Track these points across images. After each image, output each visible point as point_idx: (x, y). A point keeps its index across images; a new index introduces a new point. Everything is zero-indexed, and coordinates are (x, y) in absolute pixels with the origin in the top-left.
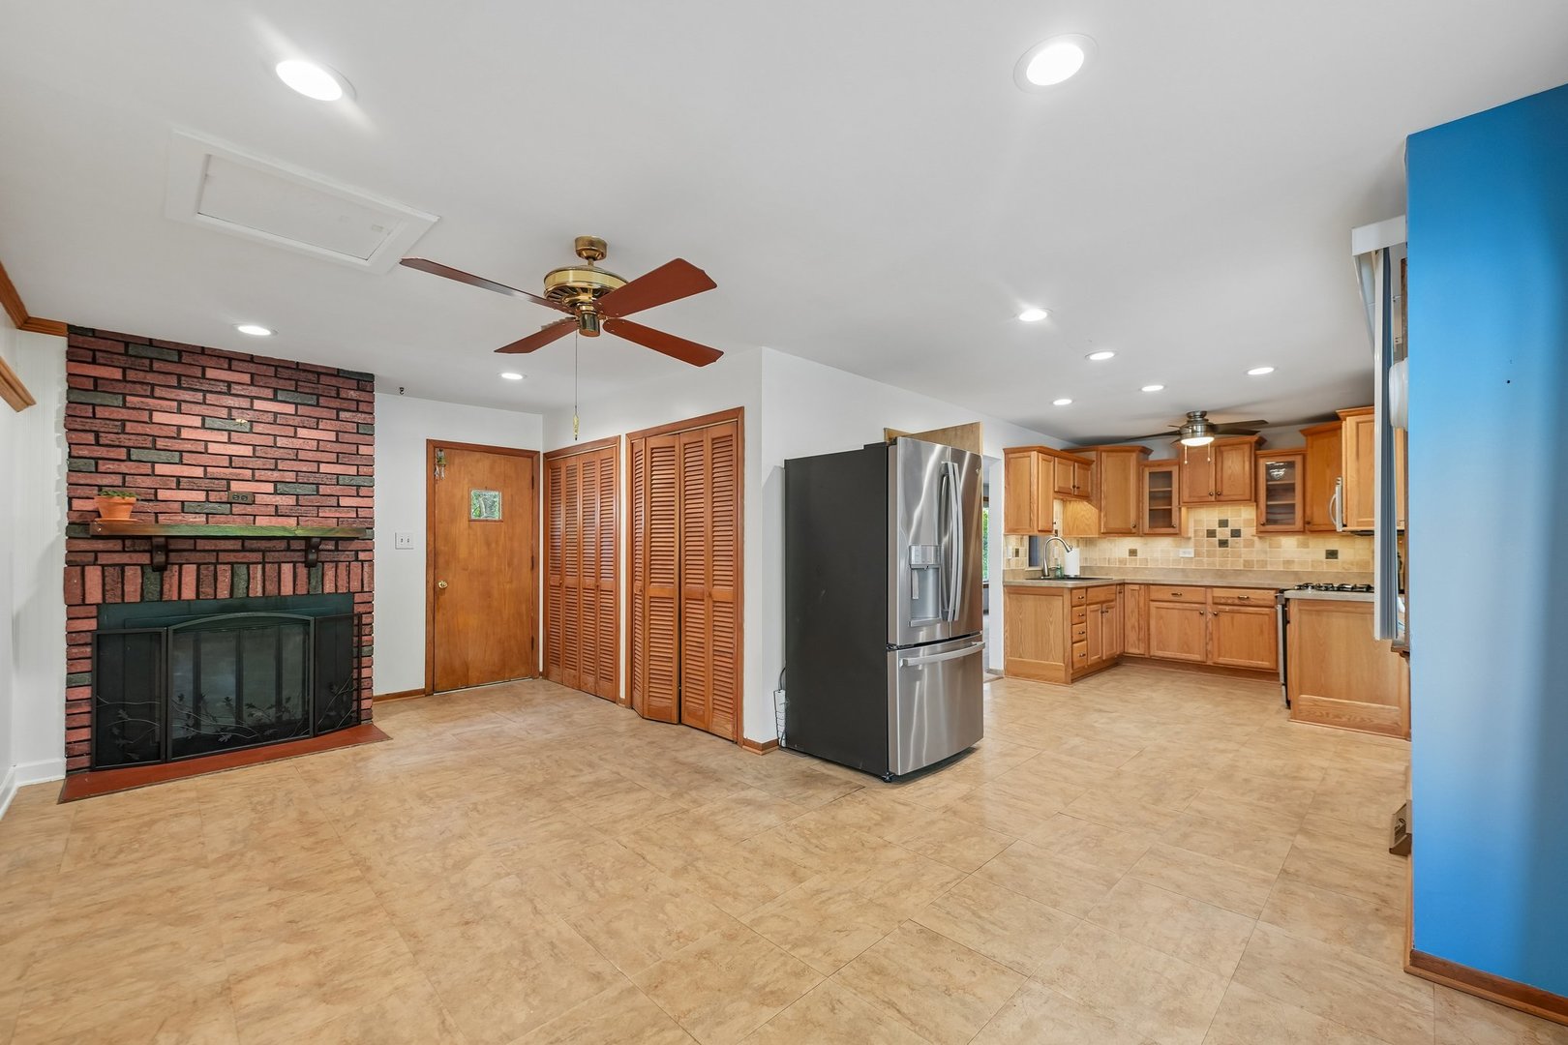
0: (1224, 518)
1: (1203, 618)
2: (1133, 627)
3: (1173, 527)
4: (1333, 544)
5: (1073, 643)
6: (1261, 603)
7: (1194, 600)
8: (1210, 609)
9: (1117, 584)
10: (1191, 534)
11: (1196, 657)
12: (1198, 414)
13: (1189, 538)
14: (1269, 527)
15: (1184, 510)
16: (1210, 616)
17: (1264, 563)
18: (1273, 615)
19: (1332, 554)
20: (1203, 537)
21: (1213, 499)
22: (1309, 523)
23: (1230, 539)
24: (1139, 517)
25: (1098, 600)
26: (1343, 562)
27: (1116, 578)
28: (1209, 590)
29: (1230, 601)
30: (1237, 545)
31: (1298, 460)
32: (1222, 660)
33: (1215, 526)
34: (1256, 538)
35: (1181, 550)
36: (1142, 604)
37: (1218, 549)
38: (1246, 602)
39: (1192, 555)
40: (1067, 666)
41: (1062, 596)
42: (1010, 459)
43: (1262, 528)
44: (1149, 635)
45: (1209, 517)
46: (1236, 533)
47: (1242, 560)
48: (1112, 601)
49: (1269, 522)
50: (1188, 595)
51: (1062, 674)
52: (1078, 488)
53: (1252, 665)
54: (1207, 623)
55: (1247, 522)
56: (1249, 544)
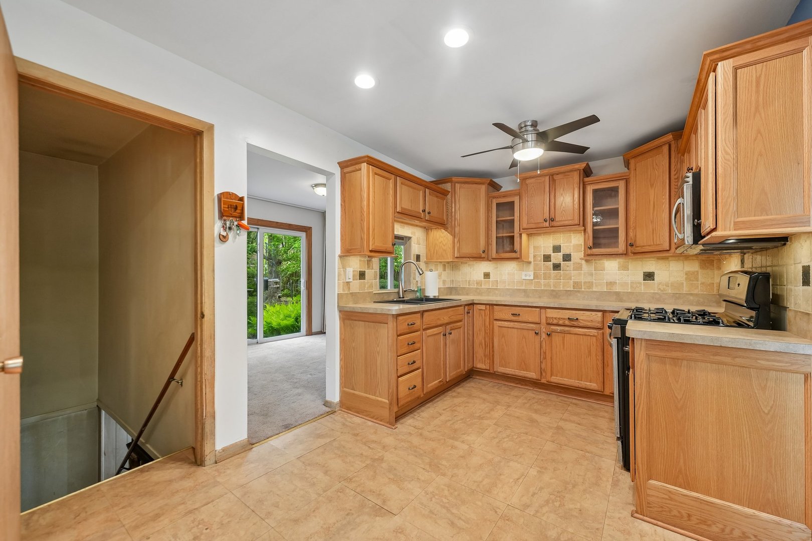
0: (557, 243)
1: (538, 337)
2: (481, 344)
3: (515, 252)
4: (650, 265)
5: (399, 377)
6: (589, 324)
7: (530, 320)
8: (544, 329)
9: (466, 305)
10: (531, 259)
11: (532, 375)
12: (529, 123)
13: (530, 263)
14: (596, 251)
15: (524, 237)
16: (544, 336)
17: (590, 284)
18: (600, 337)
19: (649, 276)
20: (540, 261)
21: (547, 224)
22: (632, 245)
23: (562, 263)
24: (488, 243)
25: (439, 322)
26: (660, 284)
27: (465, 298)
28: (543, 311)
29: (561, 322)
30: (568, 268)
31: (621, 185)
32: (555, 379)
33: (550, 251)
34: (583, 262)
35: (524, 273)
36: (487, 324)
37: (552, 272)
38: (575, 323)
39: (532, 278)
40: (391, 404)
41: (387, 323)
42: (345, 173)
43: (589, 252)
44: (493, 351)
45: (544, 243)
46: (567, 258)
47: (572, 281)
48: (460, 321)
49: (596, 245)
50: (526, 315)
51: (385, 413)
52: (429, 213)
53: (580, 386)
54: (541, 343)
55: (576, 247)
56: (578, 267)
